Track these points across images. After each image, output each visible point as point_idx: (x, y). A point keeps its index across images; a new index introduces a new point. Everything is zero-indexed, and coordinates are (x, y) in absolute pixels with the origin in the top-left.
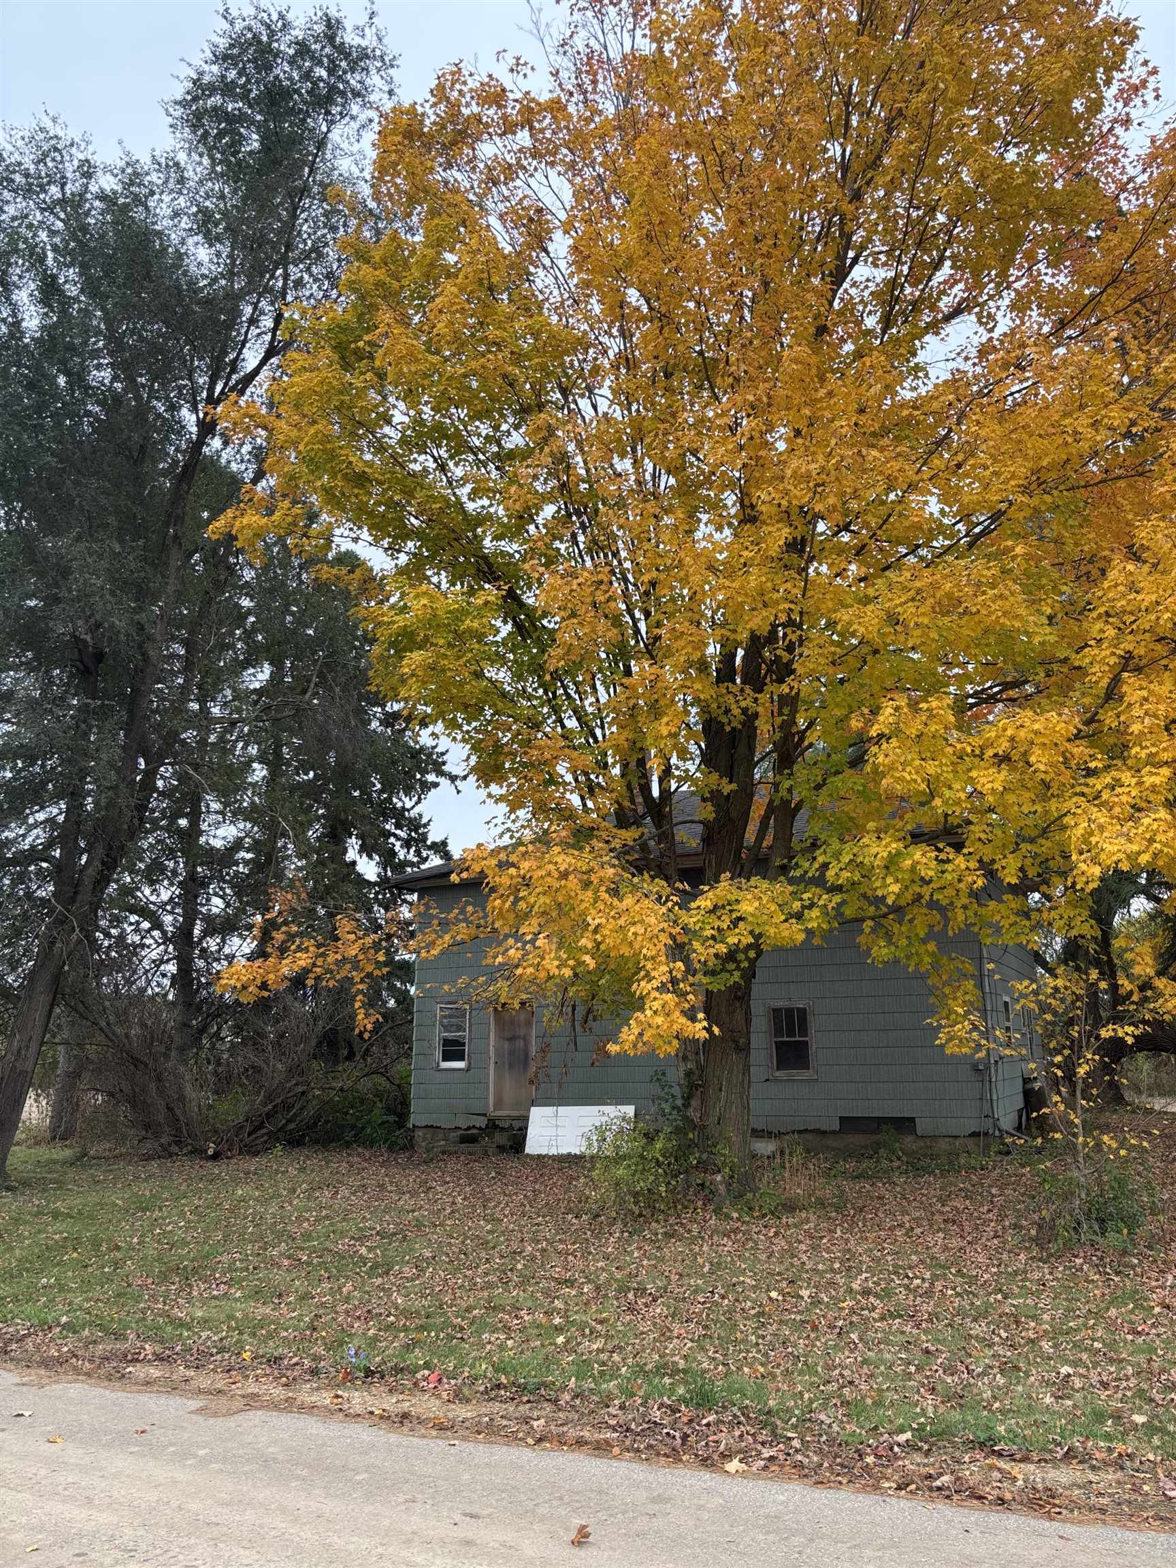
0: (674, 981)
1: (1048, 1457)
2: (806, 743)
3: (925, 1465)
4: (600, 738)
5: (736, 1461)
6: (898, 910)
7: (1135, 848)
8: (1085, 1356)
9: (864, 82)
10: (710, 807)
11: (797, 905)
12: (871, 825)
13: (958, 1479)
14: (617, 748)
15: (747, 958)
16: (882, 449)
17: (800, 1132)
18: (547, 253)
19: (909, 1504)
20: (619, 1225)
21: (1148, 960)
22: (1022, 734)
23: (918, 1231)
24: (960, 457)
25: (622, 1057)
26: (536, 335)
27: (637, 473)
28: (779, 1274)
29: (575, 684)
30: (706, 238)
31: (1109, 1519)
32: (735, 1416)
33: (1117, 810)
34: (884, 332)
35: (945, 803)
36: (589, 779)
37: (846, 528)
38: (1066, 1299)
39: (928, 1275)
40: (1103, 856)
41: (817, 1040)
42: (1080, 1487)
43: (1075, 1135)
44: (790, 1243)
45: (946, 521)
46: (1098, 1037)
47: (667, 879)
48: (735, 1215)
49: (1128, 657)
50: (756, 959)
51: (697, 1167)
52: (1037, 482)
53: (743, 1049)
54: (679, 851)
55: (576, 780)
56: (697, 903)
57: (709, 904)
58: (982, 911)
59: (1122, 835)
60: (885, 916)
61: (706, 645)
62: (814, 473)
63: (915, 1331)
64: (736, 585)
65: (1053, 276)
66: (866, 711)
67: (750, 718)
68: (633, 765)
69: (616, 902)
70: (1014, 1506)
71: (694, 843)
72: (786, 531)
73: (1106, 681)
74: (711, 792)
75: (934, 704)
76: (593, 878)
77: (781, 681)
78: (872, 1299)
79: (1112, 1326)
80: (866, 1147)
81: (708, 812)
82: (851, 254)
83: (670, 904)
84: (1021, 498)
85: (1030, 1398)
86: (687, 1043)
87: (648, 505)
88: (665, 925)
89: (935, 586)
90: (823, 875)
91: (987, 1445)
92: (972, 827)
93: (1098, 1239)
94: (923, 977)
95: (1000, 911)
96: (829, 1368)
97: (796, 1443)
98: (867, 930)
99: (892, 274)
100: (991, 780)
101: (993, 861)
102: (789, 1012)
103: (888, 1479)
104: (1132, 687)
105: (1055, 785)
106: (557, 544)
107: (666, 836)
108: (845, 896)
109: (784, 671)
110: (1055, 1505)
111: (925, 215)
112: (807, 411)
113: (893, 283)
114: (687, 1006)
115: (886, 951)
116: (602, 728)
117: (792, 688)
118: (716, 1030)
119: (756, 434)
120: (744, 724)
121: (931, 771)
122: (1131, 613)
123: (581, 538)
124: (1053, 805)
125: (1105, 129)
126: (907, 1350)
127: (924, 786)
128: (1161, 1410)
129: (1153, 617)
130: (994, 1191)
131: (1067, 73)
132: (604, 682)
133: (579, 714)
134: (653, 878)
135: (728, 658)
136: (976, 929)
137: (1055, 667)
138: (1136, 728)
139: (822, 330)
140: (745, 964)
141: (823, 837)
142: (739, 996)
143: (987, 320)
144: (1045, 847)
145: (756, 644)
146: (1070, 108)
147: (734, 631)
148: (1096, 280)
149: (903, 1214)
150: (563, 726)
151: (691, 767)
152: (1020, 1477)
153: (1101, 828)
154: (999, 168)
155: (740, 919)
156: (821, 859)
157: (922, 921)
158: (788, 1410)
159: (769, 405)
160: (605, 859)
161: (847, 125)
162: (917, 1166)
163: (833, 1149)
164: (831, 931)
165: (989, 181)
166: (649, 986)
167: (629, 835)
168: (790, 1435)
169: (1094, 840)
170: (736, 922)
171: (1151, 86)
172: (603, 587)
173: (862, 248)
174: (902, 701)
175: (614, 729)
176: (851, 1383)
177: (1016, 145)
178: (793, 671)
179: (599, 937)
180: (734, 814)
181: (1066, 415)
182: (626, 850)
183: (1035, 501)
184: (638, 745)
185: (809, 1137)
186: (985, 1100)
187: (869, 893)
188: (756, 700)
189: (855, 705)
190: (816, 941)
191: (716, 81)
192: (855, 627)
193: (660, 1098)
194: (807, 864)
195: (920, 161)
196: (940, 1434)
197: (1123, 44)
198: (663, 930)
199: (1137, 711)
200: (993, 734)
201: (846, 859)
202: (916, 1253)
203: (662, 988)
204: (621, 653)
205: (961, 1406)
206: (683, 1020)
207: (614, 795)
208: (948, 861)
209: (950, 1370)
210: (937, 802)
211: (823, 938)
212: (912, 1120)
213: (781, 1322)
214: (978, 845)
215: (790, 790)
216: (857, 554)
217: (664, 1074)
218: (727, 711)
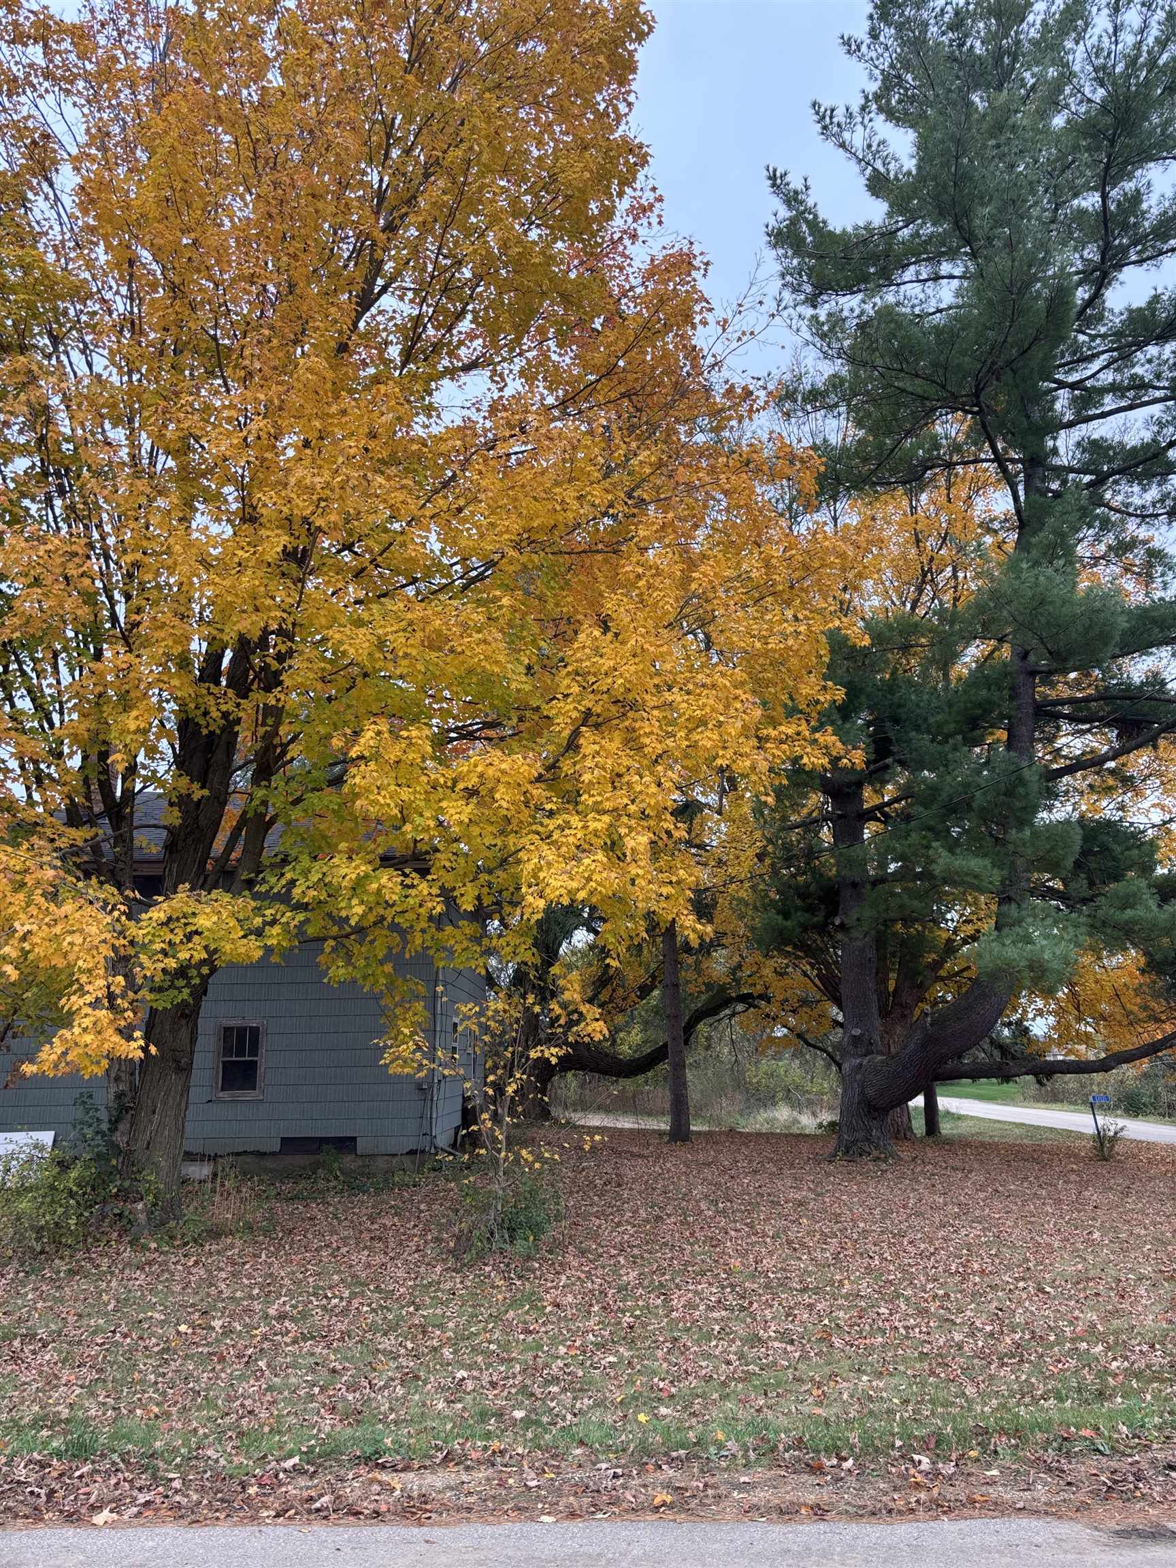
0: (111, 997)
1: (428, 1463)
2: (288, 757)
3: (308, 1488)
4: (57, 724)
5: (106, 1512)
6: (360, 930)
7: (575, 885)
8: (480, 1359)
9: (408, 119)
10: (176, 812)
11: (258, 921)
12: (343, 846)
13: (338, 1497)
14: (75, 739)
15: (200, 975)
16: (389, 478)
17: (238, 1154)
18: (51, 185)
19: (285, 1530)
20: (15, 1264)
21: (576, 986)
22: (491, 772)
23: (344, 1250)
24: (462, 502)
25: (40, 1080)
26: (27, 270)
27: (132, 445)
28: (193, 1305)
29: (32, 659)
30: (232, 221)
31: (473, 1516)
32: (114, 1463)
33: (564, 849)
34: (404, 365)
35: (415, 829)
36: (37, 769)
37: (349, 547)
38: (473, 1306)
39: (346, 1294)
40: (548, 891)
41: (265, 1060)
42: (452, 1489)
43: (499, 1151)
44: (209, 1272)
45: (445, 561)
46: (528, 1058)
47: (119, 886)
48: (153, 1245)
49: (588, 713)
50: (209, 976)
51: (116, 1195)
52: (526, 541)
53: (185, 1070)
54: (136, 856)
55: (22, 767)
56: (150, 914)
57: (162, 916)
58: (440, 935)
59: (565, 872)
60: (347, 936)
61: (189, 640)
62: (318, 486)
63: (325, 1351)
64: (227, 583)
65: (560, 355)
66: (348, 731)
67: (230, 724)
68: (94, 758)
69: (52, 907)
70: (389, 1517)
71: (155, 850)
72: (285, 539)
73: (566, 733)
74: (180, 797)
75: (414, 733)
76: (29, 880)
77: (268, 689)
78: (287, 1323)
79: (508, 1328)
80: (304, 1168)
81: (174, 817)
82: (380, 282)
83: (116, 914)
84: (512, 553)
85: (424, 1405)
86: (118, 1064)
87: (138, 482)
88: (108, 936)
89: (426, 621)
90: (289, 891)
91: (372, 1460)
92: (438, 855)
93: (507, 1247)
94: (377, 998)
95: (456, 936)
96: (230, 1399)
97: (177, 1484)
98: (328, 950)
99: (416, 312)
100: (457, 811)
101: (454, 889)
102: (242, 1031)
103: (267, 1508)
104: (589, 741)
105: (515, 822)
106: (26, 502)
107: (123, 840)
108: (309, 915)
109: (271, 681)
110: (427, 1511)
111: (452, 265)
112: (317, 424)
113: (417, 320)
114: (123, 1023)
115: (342, 971)
116: (61, 713)
117: (278, 700)
118: (153, 1050)
119: (264, 435)
120: (223, 729)
121: (405, 797)
122: (595, 675)
123: (58, 503)
124: (512, 839)
125: (616, 237)
126: (314, 1371)
127: (396, 811)
128: (538, 1403)
129: (610, 680)
130: (423, 1207)
131: (587, 175)
132: (68, 664)
133: (33, 693)
134: (101, 883)
135: (214, 658)
136: (431, 952)
137: (528, 714)
138: (586, 777)
139: (343, 348)
140: (197, 981)
141: (293, 853)
142: (187, 1014)
143: (498, 379)
144: (501, 876)
145: (244, 647)
146: (587, 208)
147: (222, 631)
148: (595, 369)
149: (333, 1232)
150: (13, 706)
151: (162, 768)
152: (398, 1487)
153: (549, 864)
154: (519, 242)
155: (197, 933)
156: (289, 876)
157: (382, 942)
158: (175, 1450)
159: (281, 409)
160: (46, 859)
161: (387, 155)
162: (353, 1185)
163: (271, 1171)
164: (292, 949)
165: (510, 252)
166: (81, 1002)
167: (79, 835)
168: (171, 1475)
169: (542, 875)
170: (189, 937)
171: (656, 211)
172: (76, 560)
173: (392, 279)
174: (384, 726)
175: (75, 716)
176: (250, 1412)
177: (538, 226)
178: (281, 683)
179: (27, 946)
180: (203, 822)
181: (557, 484)
182: (75, 850)
183: (524, 559)
184: (101, 737)
185: (248, 1159)
186: (425, 1118)
187: (335, 912)
188: (238, 705)
189: (340, 724)
190: (275, 959)
191: (259, 67)
192: (346, 647)
193: (82, 1123)
194: (273, 880)
195: (452, 214)
196: (326, 1455)
197: (636, 164)
198: (104, 941)
199: (589, 763)
200: (465, 769)
201: (315, 877)
202: (339, 1272)
203: (96, 1004)
204: (93, 635)
205: (358, 1421)
206: (117, 1039)
207: (66, 789)
208: (413, 886)
209: (352, 1387)
210: (408, 827)
211: (282, 955)
212: (354, 1139)
213: (187, 1357)
214: (442, 872)
215: (264, 803)
216: (356, 576)
217: (91, 1097)
218: (206, 714)
